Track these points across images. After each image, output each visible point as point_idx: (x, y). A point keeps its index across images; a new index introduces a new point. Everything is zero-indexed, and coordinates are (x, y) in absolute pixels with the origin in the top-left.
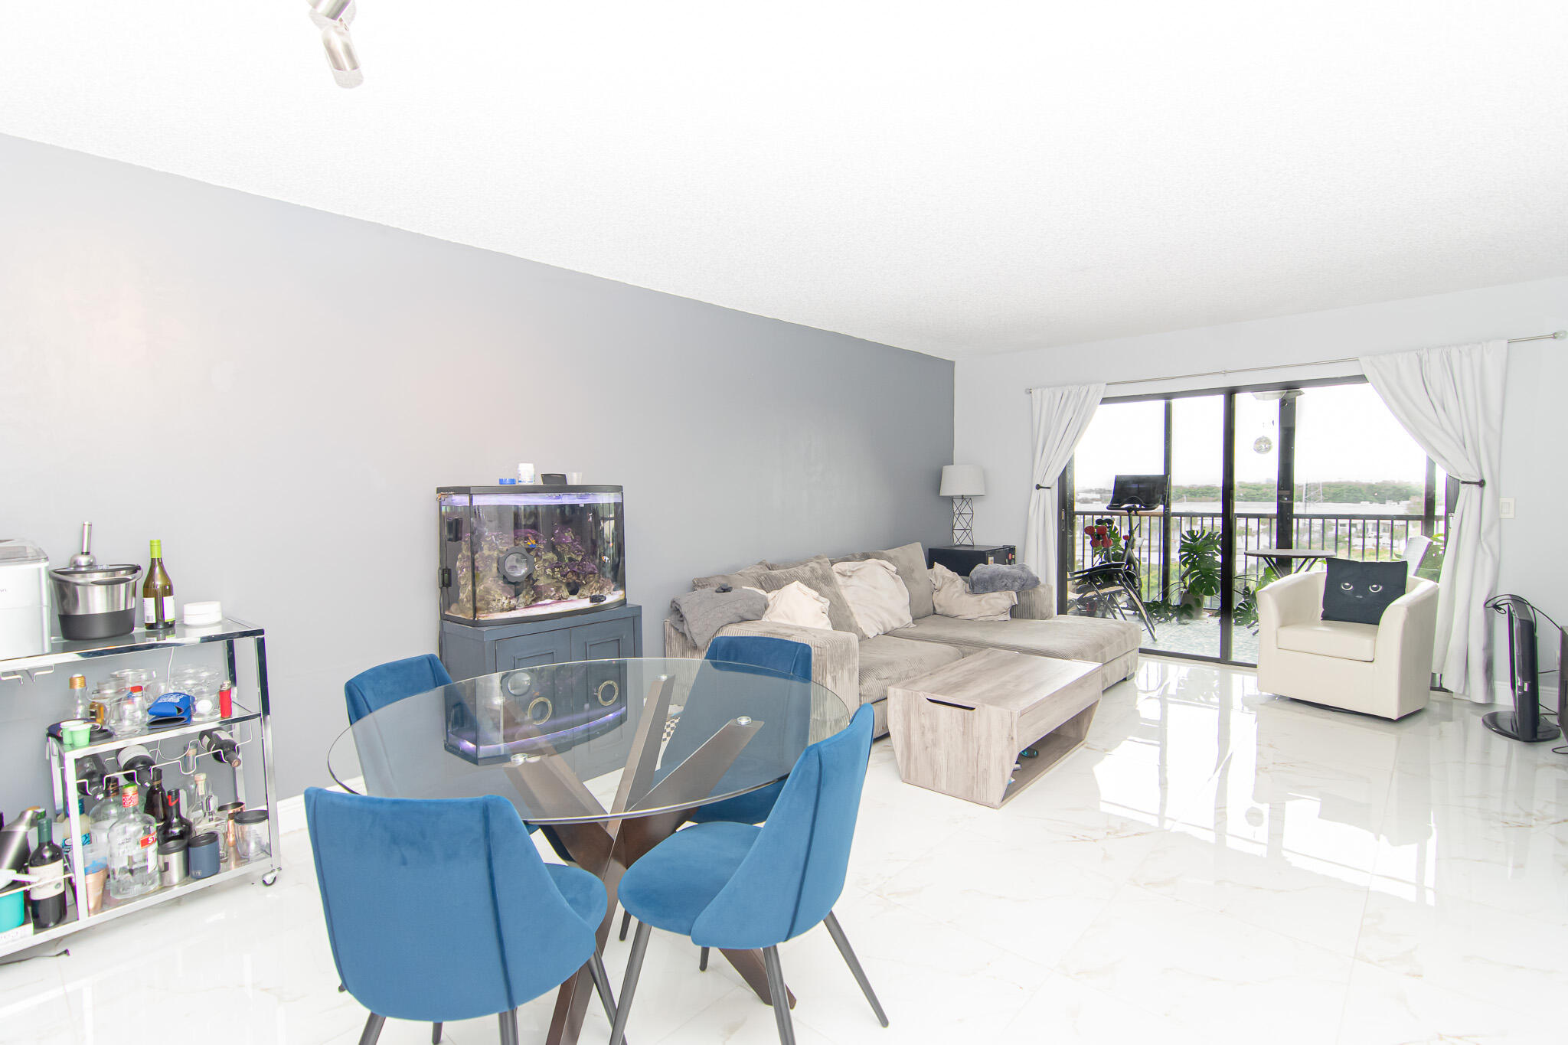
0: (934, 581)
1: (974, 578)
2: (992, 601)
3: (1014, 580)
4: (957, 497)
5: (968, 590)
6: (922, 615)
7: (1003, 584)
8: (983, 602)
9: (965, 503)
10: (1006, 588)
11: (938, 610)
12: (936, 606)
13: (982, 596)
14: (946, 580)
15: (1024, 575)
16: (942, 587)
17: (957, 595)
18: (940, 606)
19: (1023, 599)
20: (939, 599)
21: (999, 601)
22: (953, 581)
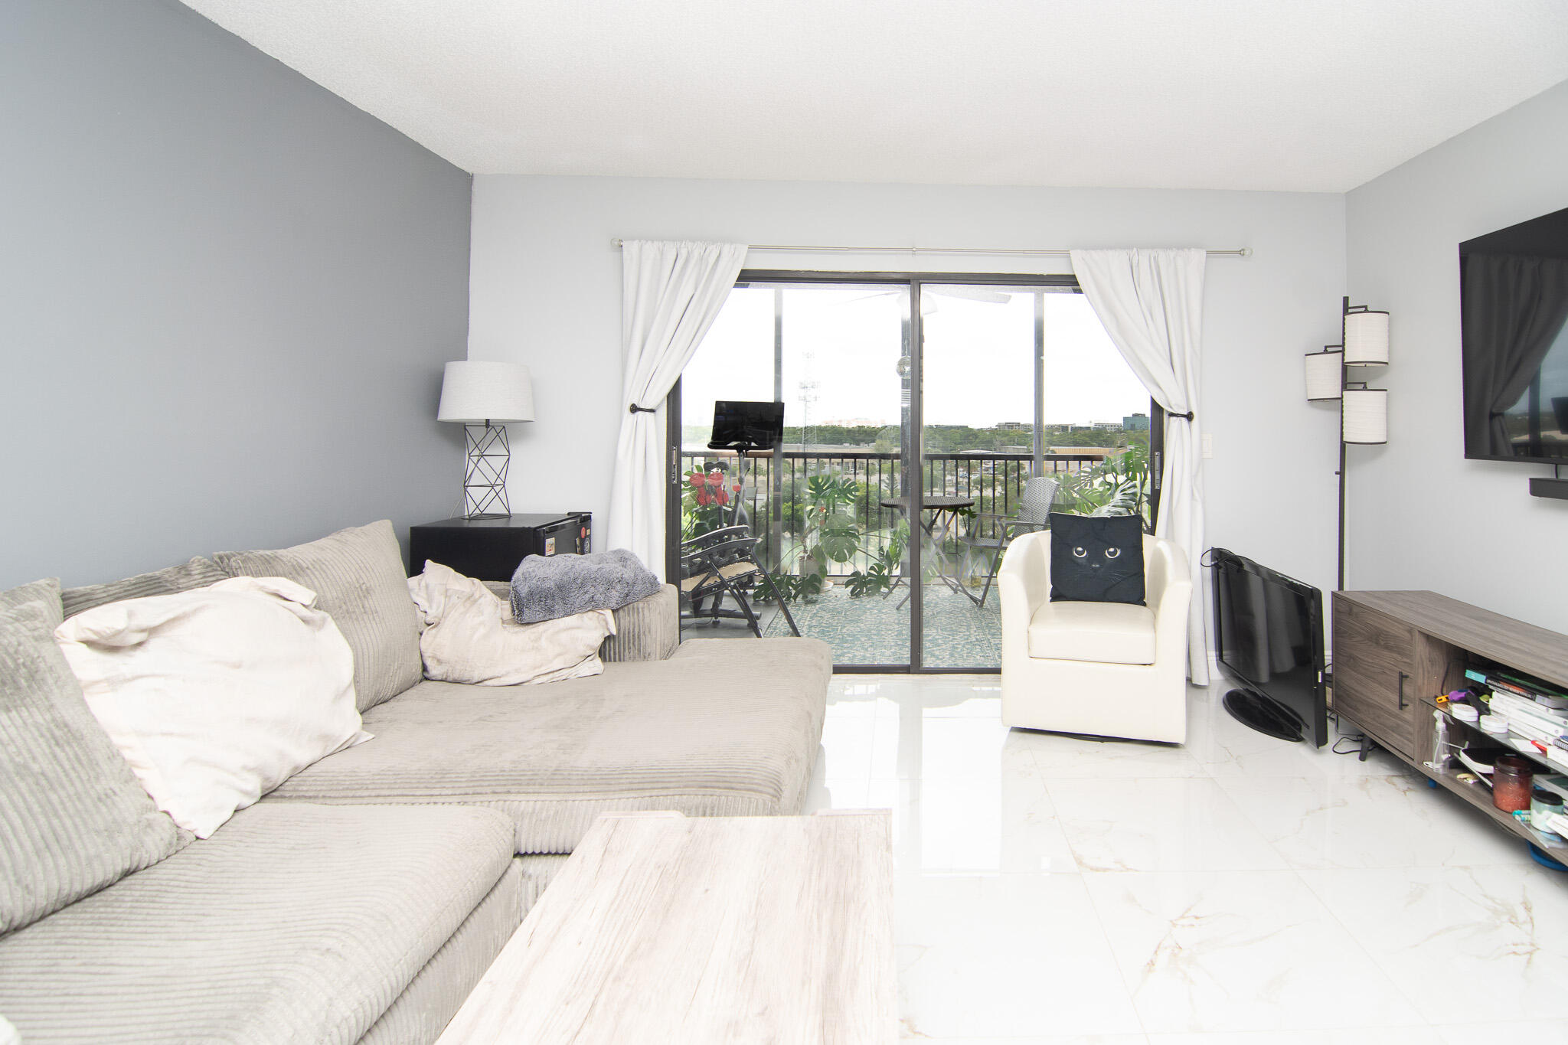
0: (424, 604)
1: (524, 591)
2: (564, 637)
3: (610, 585)
4: (476, 424)
5: (507, 614)
6: (390, 694)
7: (587, 596)
8: (544, 643)
9: (493, 433)
10: (593, 605)
11: (435, 671)
12: (429, 663)
13: (542, 627)
14: (454, 599)
15: (628, 574)
16: (444, 615)
17: (482, 631)
18: (439, 662)
19: (626, 620)
20: (439, 647)
21: (579, 633)
22: (471, 600)
